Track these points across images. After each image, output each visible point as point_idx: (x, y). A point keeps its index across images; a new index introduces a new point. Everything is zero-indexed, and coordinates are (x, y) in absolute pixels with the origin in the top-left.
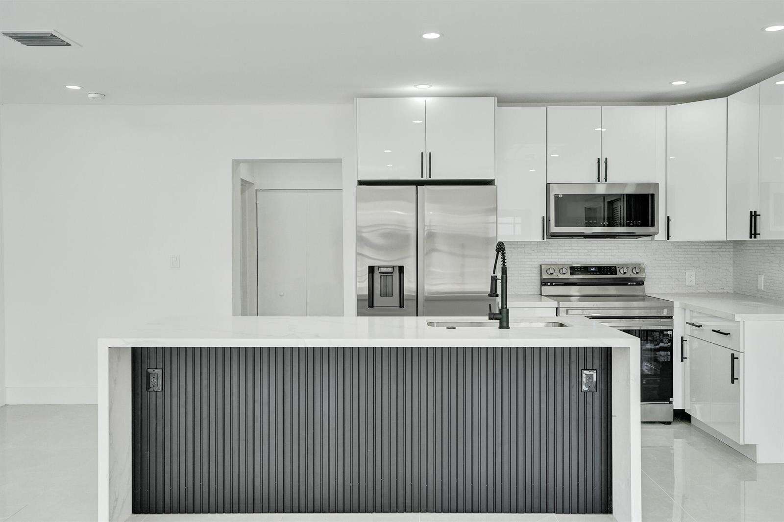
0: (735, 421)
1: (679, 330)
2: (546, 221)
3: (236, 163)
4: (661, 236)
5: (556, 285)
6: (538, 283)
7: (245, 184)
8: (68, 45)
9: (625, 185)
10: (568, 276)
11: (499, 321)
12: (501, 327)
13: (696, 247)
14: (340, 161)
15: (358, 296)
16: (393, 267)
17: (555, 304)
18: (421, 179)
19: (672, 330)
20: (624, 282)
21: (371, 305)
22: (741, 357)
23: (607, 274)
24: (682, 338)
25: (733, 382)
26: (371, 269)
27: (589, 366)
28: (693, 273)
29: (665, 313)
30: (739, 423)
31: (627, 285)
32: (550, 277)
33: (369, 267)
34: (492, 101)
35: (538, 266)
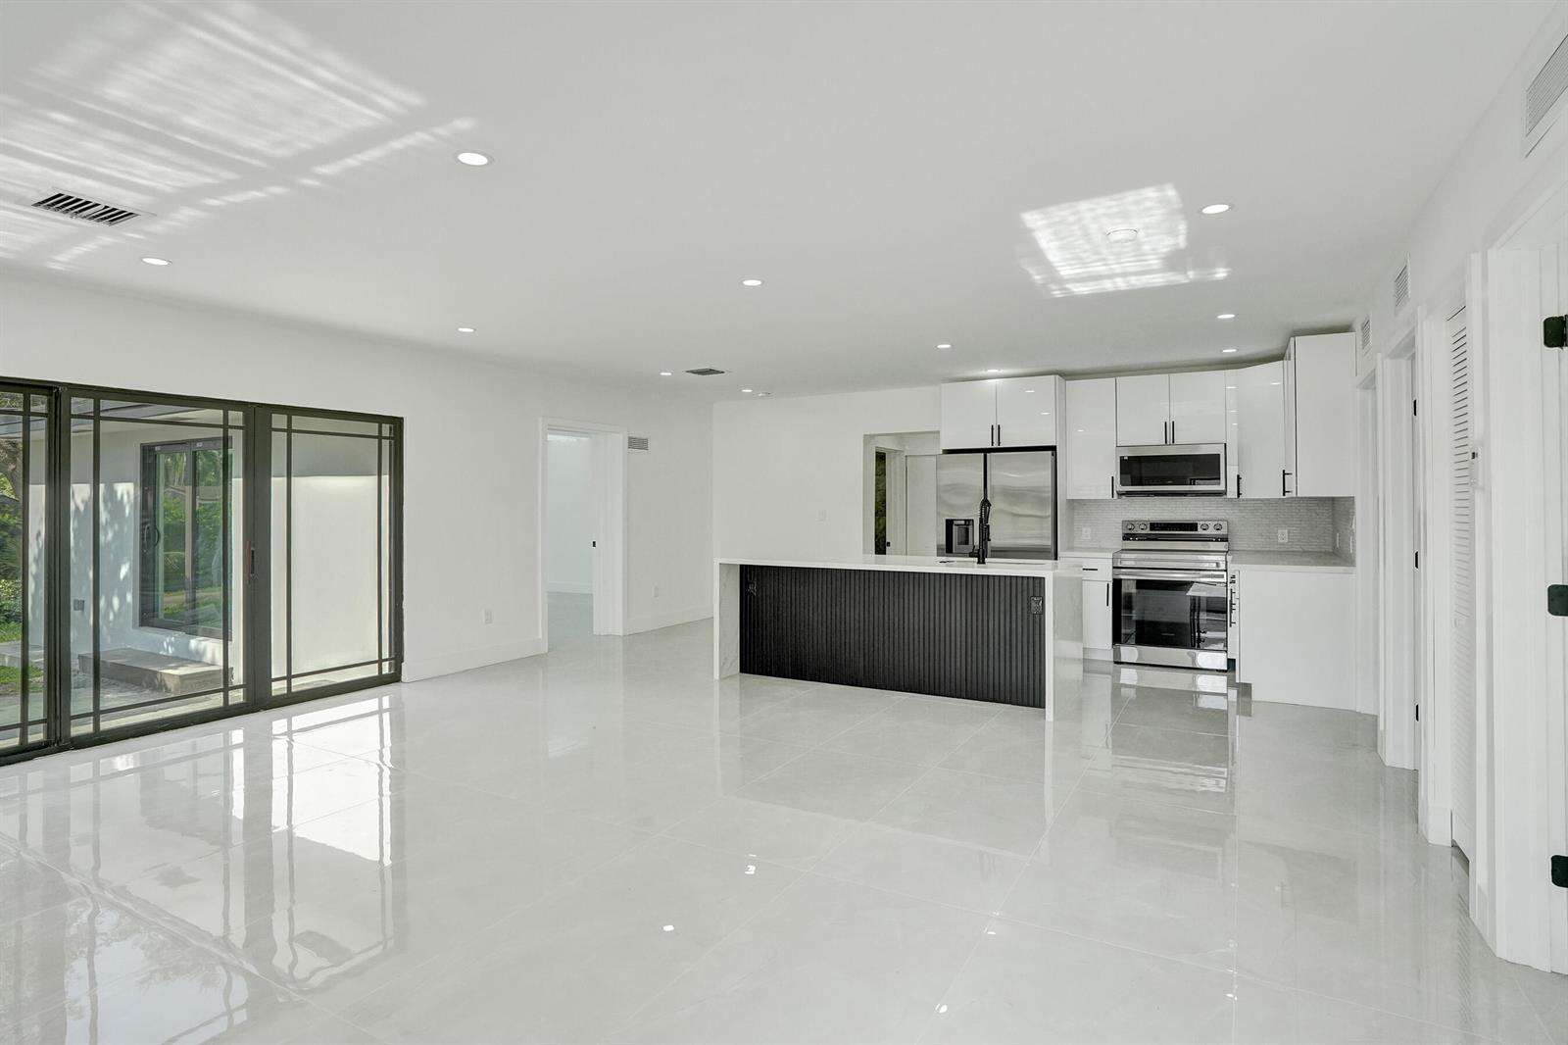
2: (1114, 481)
3: (870, 437)
4: (1230, 494)
8: (723, 372)
10: (1148, 531)
12: (979, 563)
15: (938, 542)
18: (991, 447)
21: (948, 550)
26: (949, 523)
32: (1130, 532)
33: (947, 521)
34: (1056, 377)
35: (1121, 521)
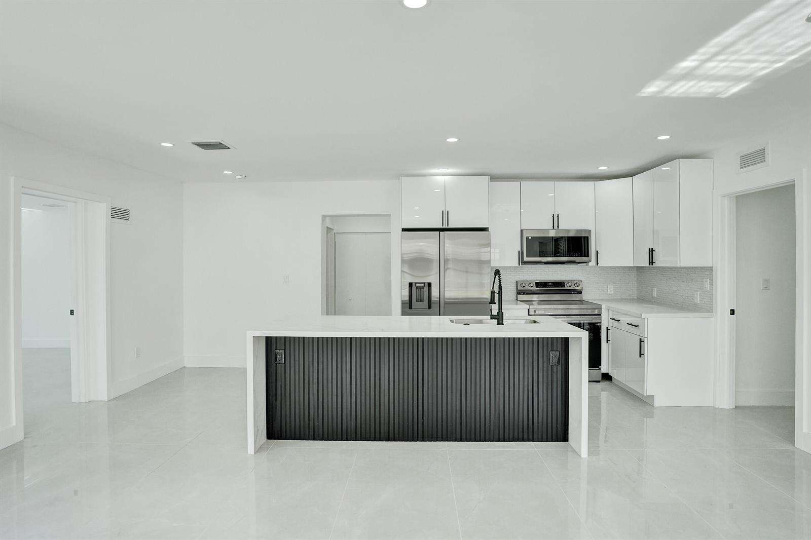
0: (641, 381)
1: (605, 323)
2: (521, 254)
3: (324, 217)
4: (593, 263)
5: (527, 294)
6: (515, 292)
7: (329, 229)
8: (229, 148)
9: (568, 231)
10: (534, 288)
11: (497, 320)
12: (498, 324)
13: (614, 270)
14: (390, 215)
15: (402, 301)
16: (424, 283)
17: (527, 307)
18: (442, 227)
19: (601, 323)
20: (569, 292)
21: (411, 307)
22: (646, 340)
23: (559, 287)
24: (607, 328)
25: (640, 357)
26: (411, 285)
27: (555, 348)
28: (613, 286)
29: (596, 312)
30: (644, 381)
31: (571, 294)
32: (523, 289)
33: (409, 283)
34: (487, 178)
35: (515, 282)
